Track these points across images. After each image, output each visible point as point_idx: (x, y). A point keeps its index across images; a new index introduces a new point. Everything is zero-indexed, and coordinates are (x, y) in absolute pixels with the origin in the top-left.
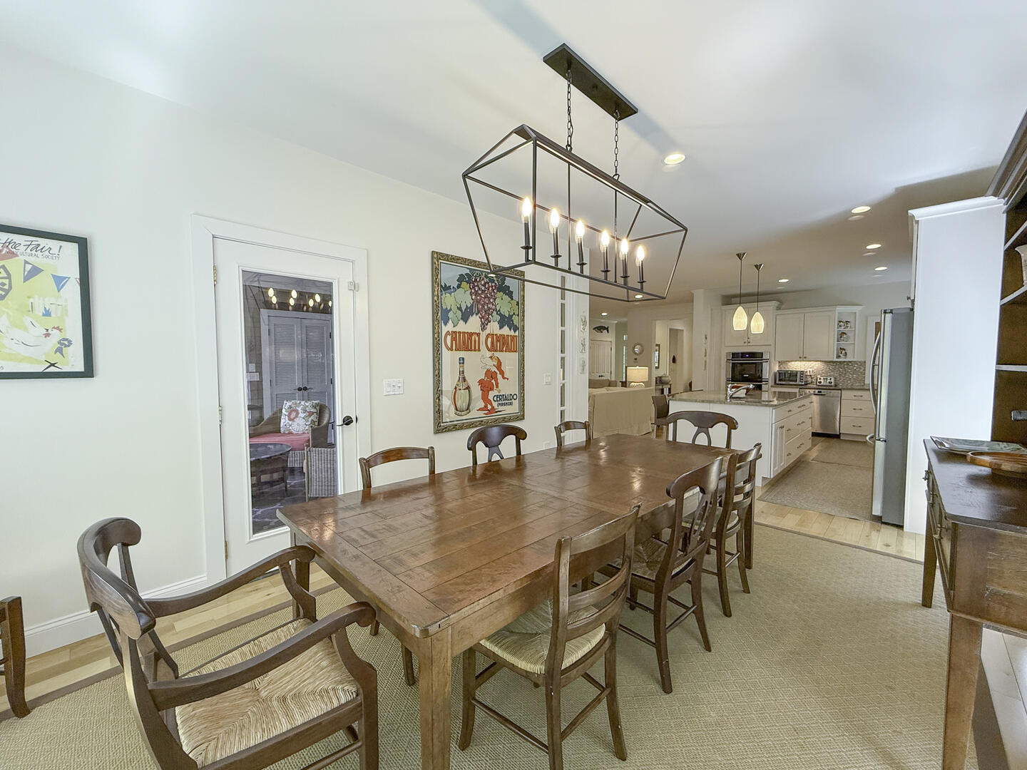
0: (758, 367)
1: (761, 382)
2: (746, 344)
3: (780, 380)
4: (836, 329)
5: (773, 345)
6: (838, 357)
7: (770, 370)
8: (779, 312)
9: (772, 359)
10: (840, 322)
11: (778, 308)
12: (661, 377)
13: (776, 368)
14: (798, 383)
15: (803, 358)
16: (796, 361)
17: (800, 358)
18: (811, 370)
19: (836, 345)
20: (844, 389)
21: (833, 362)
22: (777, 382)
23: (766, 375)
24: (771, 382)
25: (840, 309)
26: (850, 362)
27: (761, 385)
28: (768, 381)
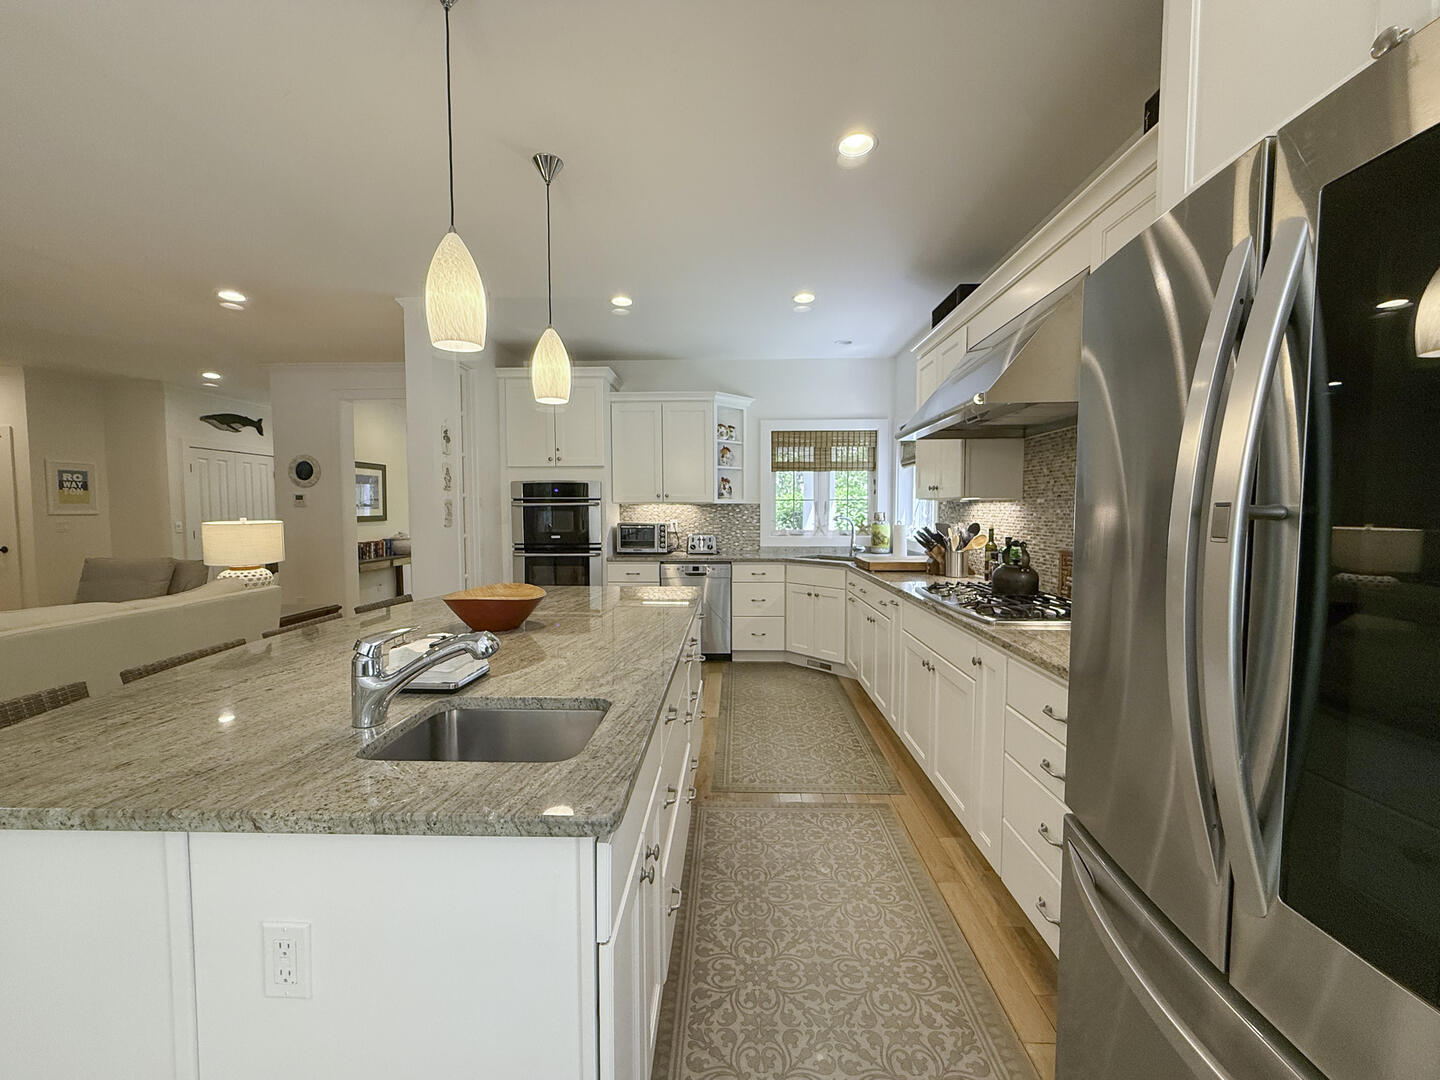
0: (580, 517)
1: (587, 550)
2: (553, 464)
3: (624, 544)
4: (716, 440)
5: (608, 467)
6: (721, 495)
7: (603, 523)
8: (616, 396)
9: (607, 499)
10: (720, 425)
11: (615, 388)
12: (391, 540)
13: (615, 519)
14: (655, 550)
15: (663, 498)
16: (650, 503)
17: (658, 496)
18: (676, 521)
19: (716, 471)
20: (736, 561)
21: (712, 506)
22: (620, 549)
23: (595, 535)
24: (607, 551)
25: (721, 399)
26: (737, 505)
27: (588, 558)
28: (600, 549)
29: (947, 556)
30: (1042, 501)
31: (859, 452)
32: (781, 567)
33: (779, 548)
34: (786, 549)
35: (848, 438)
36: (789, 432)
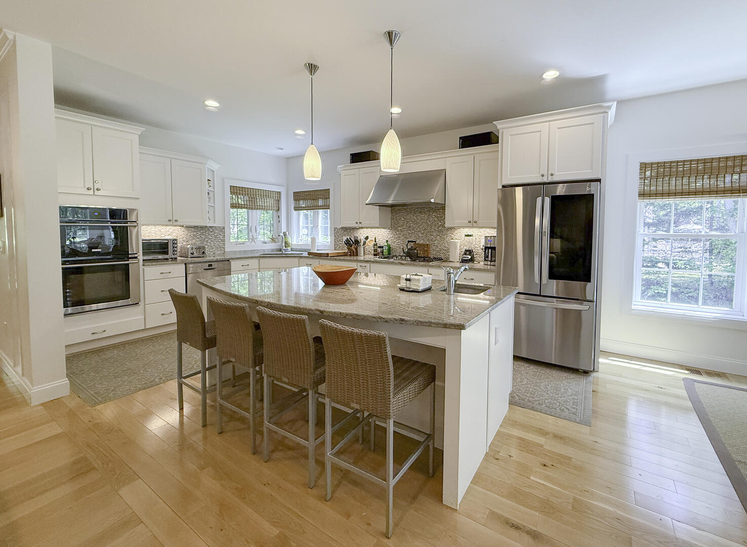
1: (129, 259)
2: (91, 192)
15: (173, 222)
17: (169, 220)
20: (233, 259)
23: (132, 248)
25: (209, 163)
26: (211, 227)
27: (128, 265)
28: (136, 258)
29: (358, 248)
30: (401, 228)
31: (270, 202)
32: (256, 261)
33: (236, 251)
34: (240, 252)
35: (266, 194)
36: (239, 187)
